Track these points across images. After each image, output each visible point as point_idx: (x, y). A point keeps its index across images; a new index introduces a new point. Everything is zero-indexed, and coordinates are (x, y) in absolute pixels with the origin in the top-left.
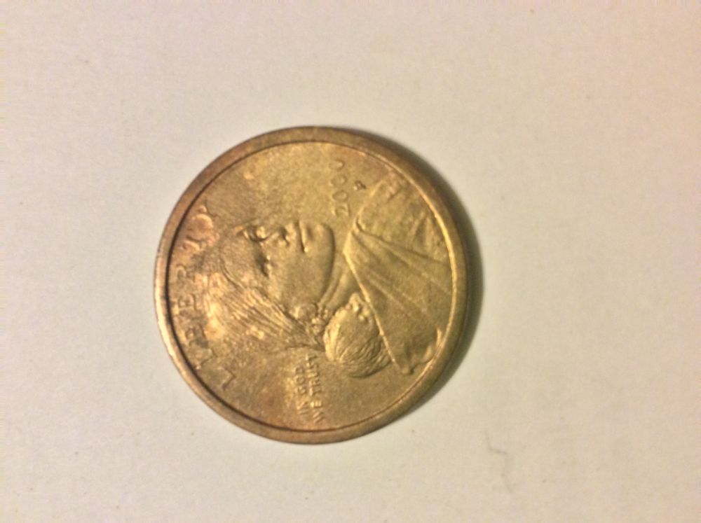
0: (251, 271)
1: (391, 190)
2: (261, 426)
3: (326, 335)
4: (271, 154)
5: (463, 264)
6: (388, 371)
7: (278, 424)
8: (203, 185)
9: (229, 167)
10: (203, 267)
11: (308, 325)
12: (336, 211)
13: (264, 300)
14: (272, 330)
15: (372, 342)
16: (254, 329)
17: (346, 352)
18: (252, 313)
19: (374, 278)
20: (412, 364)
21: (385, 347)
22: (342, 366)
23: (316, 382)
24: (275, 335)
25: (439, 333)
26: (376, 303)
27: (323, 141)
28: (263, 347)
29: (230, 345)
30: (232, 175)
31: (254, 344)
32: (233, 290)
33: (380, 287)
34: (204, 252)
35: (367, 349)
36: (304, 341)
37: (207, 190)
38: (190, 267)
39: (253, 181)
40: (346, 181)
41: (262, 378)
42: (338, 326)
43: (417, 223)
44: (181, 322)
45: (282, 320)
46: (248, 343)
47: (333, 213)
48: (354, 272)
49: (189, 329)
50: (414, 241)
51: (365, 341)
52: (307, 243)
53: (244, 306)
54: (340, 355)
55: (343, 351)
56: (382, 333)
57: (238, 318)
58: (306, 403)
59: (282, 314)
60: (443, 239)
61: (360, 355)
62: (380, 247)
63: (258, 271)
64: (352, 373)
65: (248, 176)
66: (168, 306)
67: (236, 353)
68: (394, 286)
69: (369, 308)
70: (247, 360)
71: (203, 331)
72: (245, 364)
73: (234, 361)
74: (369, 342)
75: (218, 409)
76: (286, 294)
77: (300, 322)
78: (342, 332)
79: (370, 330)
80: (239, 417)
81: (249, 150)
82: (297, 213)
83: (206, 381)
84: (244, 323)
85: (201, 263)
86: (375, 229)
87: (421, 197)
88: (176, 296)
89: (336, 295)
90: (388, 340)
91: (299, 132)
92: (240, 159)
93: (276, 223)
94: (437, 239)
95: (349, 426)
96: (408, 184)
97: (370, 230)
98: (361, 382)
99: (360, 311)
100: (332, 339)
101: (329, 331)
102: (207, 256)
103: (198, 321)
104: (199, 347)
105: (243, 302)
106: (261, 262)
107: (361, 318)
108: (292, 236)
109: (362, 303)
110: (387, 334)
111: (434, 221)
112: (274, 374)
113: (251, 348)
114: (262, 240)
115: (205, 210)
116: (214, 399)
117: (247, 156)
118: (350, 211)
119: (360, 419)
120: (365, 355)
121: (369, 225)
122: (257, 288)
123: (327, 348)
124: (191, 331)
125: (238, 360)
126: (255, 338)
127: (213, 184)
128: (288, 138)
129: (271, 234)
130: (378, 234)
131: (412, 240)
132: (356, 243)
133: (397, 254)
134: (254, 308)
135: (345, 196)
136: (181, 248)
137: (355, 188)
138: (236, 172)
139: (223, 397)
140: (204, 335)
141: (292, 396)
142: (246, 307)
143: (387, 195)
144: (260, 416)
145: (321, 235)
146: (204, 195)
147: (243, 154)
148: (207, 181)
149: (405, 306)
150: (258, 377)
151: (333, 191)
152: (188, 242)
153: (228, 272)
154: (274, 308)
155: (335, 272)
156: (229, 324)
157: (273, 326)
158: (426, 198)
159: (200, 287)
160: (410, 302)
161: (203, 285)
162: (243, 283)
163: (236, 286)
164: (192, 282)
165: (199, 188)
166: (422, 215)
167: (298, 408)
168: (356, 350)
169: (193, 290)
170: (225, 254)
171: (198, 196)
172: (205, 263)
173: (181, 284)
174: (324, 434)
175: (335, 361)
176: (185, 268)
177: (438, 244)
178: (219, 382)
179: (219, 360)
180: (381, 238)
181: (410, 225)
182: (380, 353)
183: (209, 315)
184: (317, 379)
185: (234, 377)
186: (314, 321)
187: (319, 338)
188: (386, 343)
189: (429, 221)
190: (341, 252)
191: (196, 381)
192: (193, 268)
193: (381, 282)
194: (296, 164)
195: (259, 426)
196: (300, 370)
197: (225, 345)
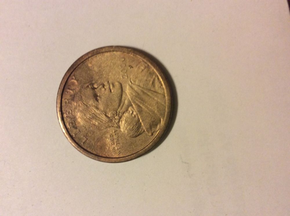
0: (92, 100)
1: (142, 68)
2: (98, 157)
3: (120, 122)
4: (98, 56)
5: (170, 94)
6: (144, 134)
7: (104, 156)
8: (74, 69)
9: (83, 62)
10: (74, 99)
11: (114, 119)
12: (123, 77)
13: (97, 110)
14: (100, 121)
15: (137, 124)
16: (94, 121)
17: (128, 128)
18: (93, 116)
19: (138, 101)
20: (152, 132)
21: (142, 126)
22: (126, 134)
23: (117, 140)
24: (102, 123)
25: (162, 120)
26: (138, 110)
27: (117, 51)
28: (98, 128)
29: (85, 127)
30: (84, 65)
31: (94, 127)
32: (86, 107)
33: (139, 104)
34: (75, 94)
35: (135, 127)
36: (113, 125)
37: (75, 71)
38: (70, 99)
39: (91, 67)
40: (126, 65)
41: (97, 139)
42: (125, 119)
43: (152, 80)
44: (67, 120)
45: (104, 118)
46: (92, 127)
47: (122, 77)
48: (130, 99)
49: (70, 122)
50: (151, 86)
51: (135, 124)
52: (112, 89)
53: (90, 113)
54: (126, 130)
55: (127, 128)
56: (141, 121)
57: (88, 117)
58: (114, 148)
59: (104, 115)
60: (162, 85)
61: (133, 129)
62: (139, 89)
63: (94, 100)
64: (131, 136)
65: (90, 65)
66: (62, 114)
67: (88, 130)
68: (145, 103)
69: (136, 112)
70: (92, 133)
71: (75, 123)
72: (91, 134)
73: (87, 133)
74: (136, 124)
75: (82, 151)
76: (105, 108)
77: (111, 118)
78: (126, 121)
79: (137, 119)
80: (90, 154)
81: (90, 55)
82: (108, 78)
83: (77, 141)
84: (90, 119)
85: (74, 98)
86: (137, 83)
87: (153, 70)
88: (65, 110)
89: (124, 107)
90: (143, 123)
91: (107, 48)
92: (87, 59)
93: (101, 82)
94: (159, 85)
95: (130, 155)
96: (148, 65)
97: (135, 83)
98: (134, 139)
99: (133, 113)
100: (123, 124)
101: (121, 121)
102: (76, 95)
103: (73, 119)
104: (74, 129)
105: (90, 112)
106: (96, 97)
107: (133, 116)
108: (107, 87)
109: (133, 110)
110: (143, 121)
111: (158, 79)
112: (102, 137)
113: (93, 128)
114: (96, 88)
115: (74, 78)
116: (80, 148)
117: (89, 58)
118: (127, 77)
119: (134, 153)
120: (135, 129)
121: (135, 81)
122: (94, 106)
123: (121, 127)
124: (71, 123)
125: (88, 133)
126: (95, 125)
127: (77, 68)
128: (104, 50)
129: (99, 86)
130: (138, 84)
131: (150, 86)
132: (130, 88)
133: (145, 91)
134: (93, 114)
135: (126, 71)
136: (66, 93)
137: (129, 68)
138: (85, 64)
139: (84, 147)
140: (76, 124)
141: (109, 145)
142: (91, 113)
143: (141, 70)
144: (97, 153)
145: (117, 86)
146: (73, 73)
147: (87, 57)
148: (75, 67)
149: (149, 110)
150: (96, 139)
151: (121, 70)
152: (68, 90)
153: (84, 101)
154: (101, 113)
155: (123, 98)
156: (85, 120)
157: (101, 120)
158: (155, 70)
159: (74, 107)
160: (151, 109)
161: (74, 106)
162: (90, 105)
163: (87, 106)
164: (70, 105)
165: (72, 70)
166: (154, 76)
167: (111, 150)
168: (131, 127)
169: (71, 108)
170: (82, 94)
171: (72, 73)
172: (75, 98)
173: (66, 106)
174: (121, 159)
175: (124, 131)
176: (68, 100)
177: (160, 87)
178: (82, 142)
179: (81, 134)
180: (139, 86)
181: (150, 81)
182: (140, 129)
183: (77, 117)
184: (117, 139)
185: (87, 139)
186: (116, 117)
187: (118, 124)
188: (143, 124)
189: (156, 79)
190: (125, 92)
191: (73, 141)
192: (71, 100)
193: (140, 102)
194: (107, 60)
195: (97, 157)
196: (111, 136)
197: (83, 128)
